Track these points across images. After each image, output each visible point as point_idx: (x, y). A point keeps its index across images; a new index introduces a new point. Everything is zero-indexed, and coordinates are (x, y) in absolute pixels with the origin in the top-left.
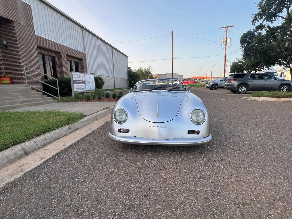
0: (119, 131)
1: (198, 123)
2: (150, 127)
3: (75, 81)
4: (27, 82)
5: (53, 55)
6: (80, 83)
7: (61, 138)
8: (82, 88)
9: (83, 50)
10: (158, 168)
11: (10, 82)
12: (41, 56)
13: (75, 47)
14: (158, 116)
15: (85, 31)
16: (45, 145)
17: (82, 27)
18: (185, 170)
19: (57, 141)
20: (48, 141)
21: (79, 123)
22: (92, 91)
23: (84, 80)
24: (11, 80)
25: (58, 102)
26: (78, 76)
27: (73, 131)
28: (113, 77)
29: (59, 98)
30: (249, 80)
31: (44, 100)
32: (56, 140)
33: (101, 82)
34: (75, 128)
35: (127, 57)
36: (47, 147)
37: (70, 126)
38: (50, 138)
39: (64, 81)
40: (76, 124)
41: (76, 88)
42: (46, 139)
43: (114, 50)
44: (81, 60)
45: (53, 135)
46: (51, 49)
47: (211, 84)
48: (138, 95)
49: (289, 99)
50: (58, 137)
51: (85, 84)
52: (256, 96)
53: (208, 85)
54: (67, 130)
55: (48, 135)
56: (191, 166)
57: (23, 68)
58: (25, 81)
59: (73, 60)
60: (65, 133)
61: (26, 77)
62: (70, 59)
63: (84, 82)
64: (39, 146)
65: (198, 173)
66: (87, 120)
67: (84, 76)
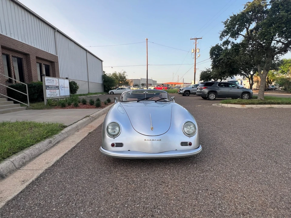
0: (113, 145)
1: (190, 135)
2: (145, 140)
3: (48, 87)
5: (20, 56)
6: (53, 88)
7: (41, 154)
8: (55, 94)
9: (55, 53)
10: (157, 183)
12: (5, 57)
13: (45, 49)
14: (152, 129)
15: (57, 32)
16: (24, 164)
17: (54, 28)
18: (183, 183)
19: (38, 158)
20: (27, 159)
21: (60, 135)
22: (67, 97)
23: (58, 85)
25: (26, 109)
26: (51, 80)
27: (54, 145)
28: (87, 81)
29: (28, 104)
30: (217, 88)
31: (10, 107)
32: (36, 157)
33: (75, 87)
34: (56, 142)
35: (102, 61)
36: (26, 167)
37: (51, 139)
38: (29, 155)
39: (34, 85)
40: (57, 137)
41: (48, 94)
42: (24, 157)
43: (88, 54)
44: (52, 63)
45: (32, 152)
46: (18, 50)
47: (184, 90)
48: (127, 106)
49: (252, 106)
50: (38, 153)
51: (58, 89)
52: (225, 103)
53: (181, 91)
54: (48, 144)
55: (27, 152)
56: (188, 179)
59: (43, 63)
60: (46, 148)
62: (40, 61)
63: (58, 87)
64: (17, 167)
65: (195, 185)
66: (68, 132)
67: (58, 81)
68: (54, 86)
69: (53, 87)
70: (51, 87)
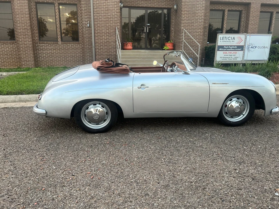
4: (183, 47)
5: (240, 8)
8: (233, 56)
11: (172, 48)
24: (174, 45)
41: (220, 57)
57: (183, 32)
58: (182, 47)
59: (276, 10)
61: (183, 42)
62: (270, 9)
67: (244, 39)
68: (235, 46)
69: (231, 47)
70: (227, 47)
